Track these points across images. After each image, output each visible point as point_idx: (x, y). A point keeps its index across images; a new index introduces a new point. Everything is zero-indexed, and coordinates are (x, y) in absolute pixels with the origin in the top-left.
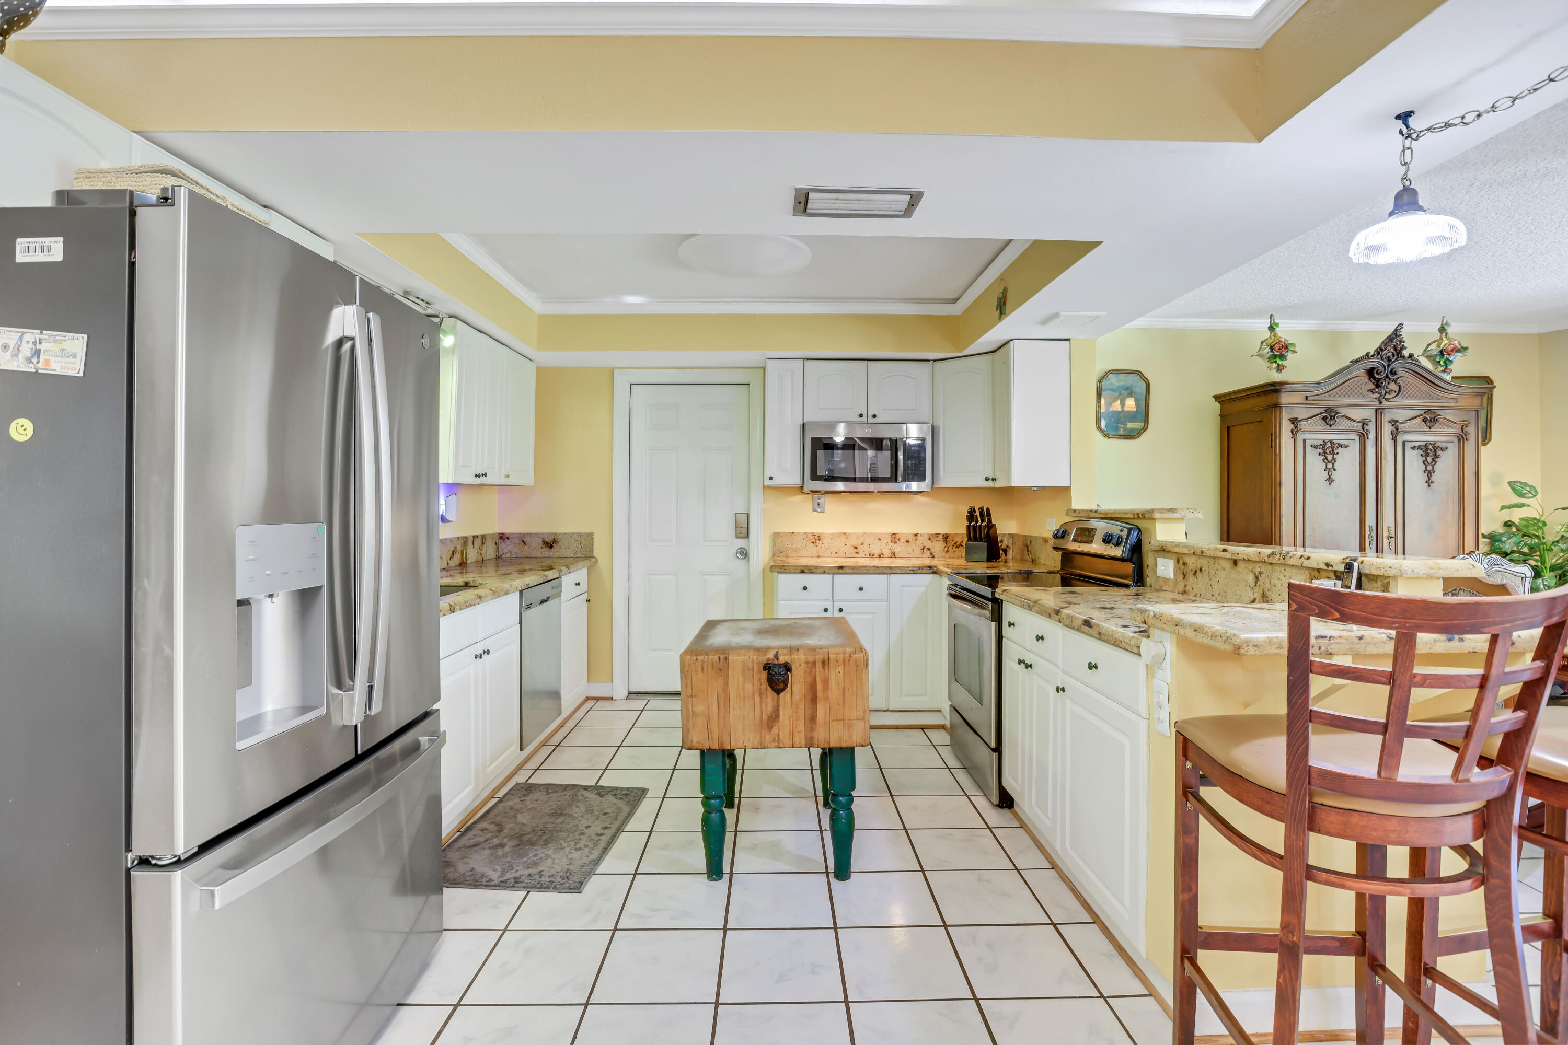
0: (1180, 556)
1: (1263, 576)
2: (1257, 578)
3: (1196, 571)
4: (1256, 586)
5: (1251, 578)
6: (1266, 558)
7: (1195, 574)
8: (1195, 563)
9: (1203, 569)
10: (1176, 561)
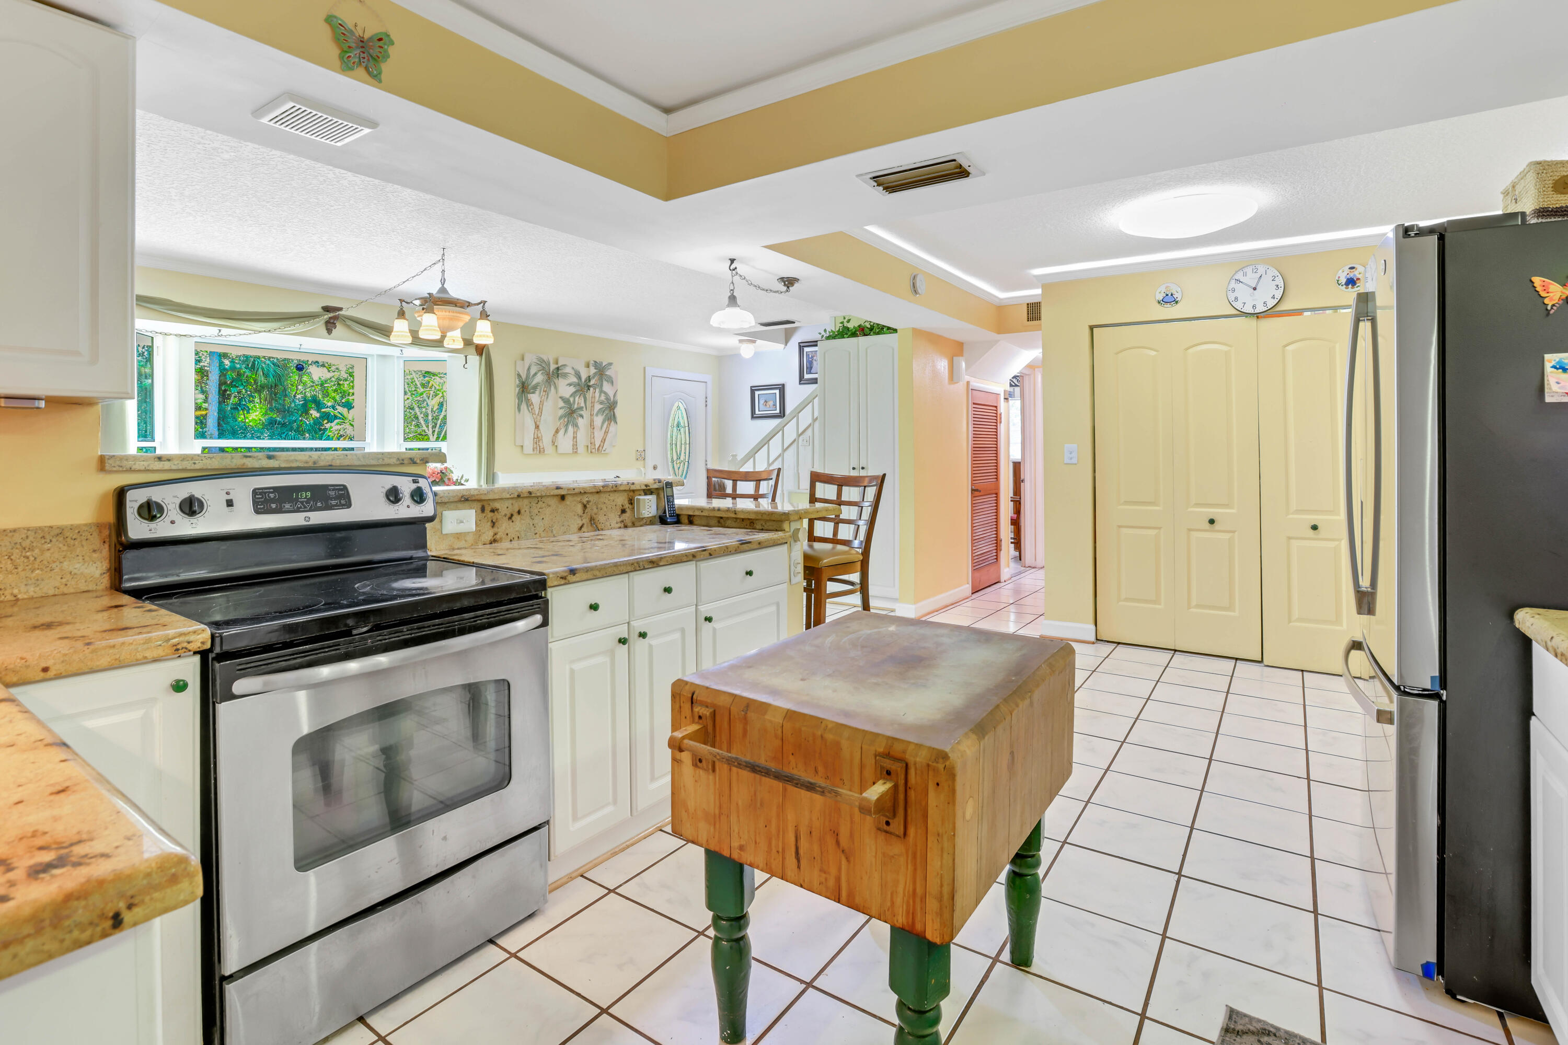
0: (485, 503)
1: (591, 504)
2: (585, 507)
3: (512, 515)
4: (584, 513)
5: (579, 508)
6: (601, 488)
7: (510, 518)
8: (510, 507)
9: (522, 511)
10: (479, 511)
